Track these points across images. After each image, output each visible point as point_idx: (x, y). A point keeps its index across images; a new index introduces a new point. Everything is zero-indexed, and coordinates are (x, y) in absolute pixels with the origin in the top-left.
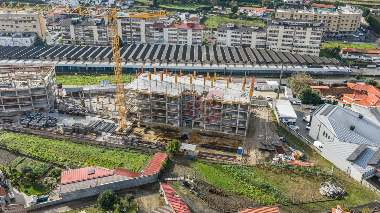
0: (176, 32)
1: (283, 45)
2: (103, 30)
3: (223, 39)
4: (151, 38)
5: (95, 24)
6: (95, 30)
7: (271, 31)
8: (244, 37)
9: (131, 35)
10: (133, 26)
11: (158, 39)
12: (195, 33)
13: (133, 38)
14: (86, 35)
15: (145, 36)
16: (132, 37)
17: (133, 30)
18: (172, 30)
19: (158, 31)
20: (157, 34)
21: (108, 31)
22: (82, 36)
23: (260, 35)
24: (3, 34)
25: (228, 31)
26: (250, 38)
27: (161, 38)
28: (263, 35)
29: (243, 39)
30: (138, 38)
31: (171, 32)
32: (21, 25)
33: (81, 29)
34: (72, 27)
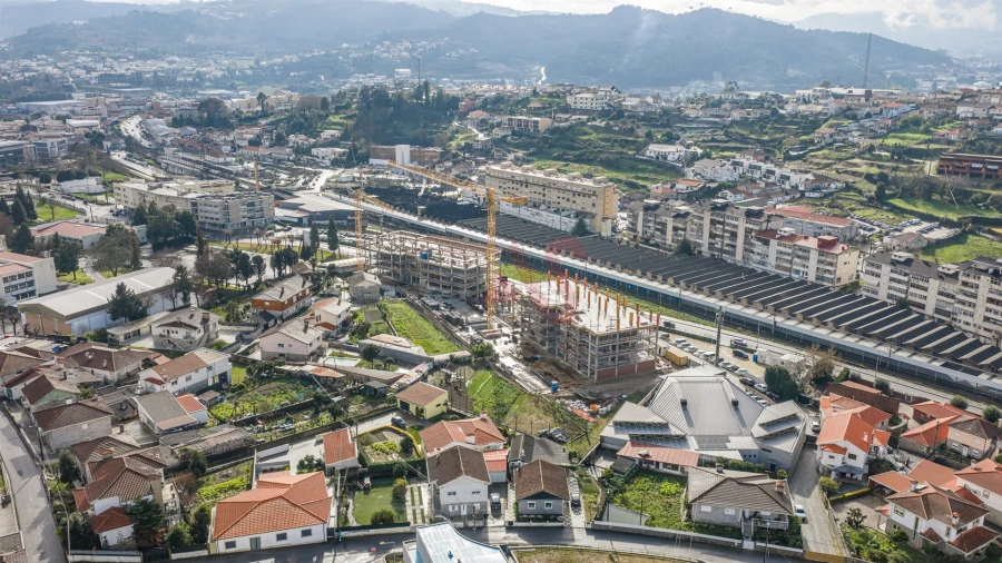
0: (790, 251)
1: (987, 319)
2: (680, 226)
3: (873, 281)
4: (750, 255)
5: (673, 214)
6: (670, 223)
7: (965, 284)
8: (913, 286)
9: (722, 242)
10: (727, 228)
11: (758, 258)
12: (822, 258)
13: (725, 248)
14: (657, 230)
15: (741, 249)
16: (722, 247)
17: (726, 235)
18: (785, 246)
19: (761, 244)
20: (759, 247)
21: (688, 229)
22: (652, 232)
23: (946, 286)
24: (555, 209)
25: (883, 266)
26: (925, 289)
27: (766, 258)
28: (951, 287)
29: (911, 290)
30: (731, 249)
31: (782, 249)
32: (579, 200)
33: (652, 219)
34: (641, 214)
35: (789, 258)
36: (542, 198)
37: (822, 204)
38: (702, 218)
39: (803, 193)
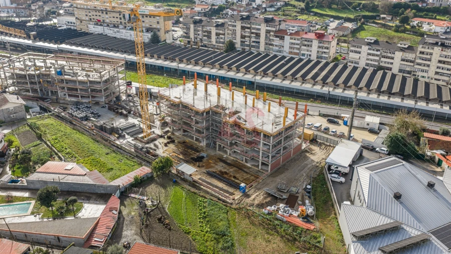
0: (299, 42)
1: (437, 73)
2: (221, 32)
3: (356, 56)
4: (271, 47)
5: (215, 25)
6: (214, 31)
7: (422, 53)
8: (384, 57)
9: (250, 40)
10: (253, 31)
11: (277, 48)
12: (321, 45)
13: (252, 44)
14: (204, 36)
15: (264, 43)
16: (250, 43)
17: (252, 35)
18: (295, 39)
19: (278, 39)
20: (277, 41)
21: (226, 34)
22: (201, 37)
23: (407, 56)
24: (130, 27)
25: (363, 46)
26: (393, 58)
27: (282, 48)
28: (410, 56)
29: (383, 59)
30: (257, 44)
31: (293, 41)
32: (147, 20)
33: (200, 29)
34: (192, 26)
35: (298, 47)
36: (119, 21)
37: (279, 14)
38: (235, 26)
39: (265, 8)
